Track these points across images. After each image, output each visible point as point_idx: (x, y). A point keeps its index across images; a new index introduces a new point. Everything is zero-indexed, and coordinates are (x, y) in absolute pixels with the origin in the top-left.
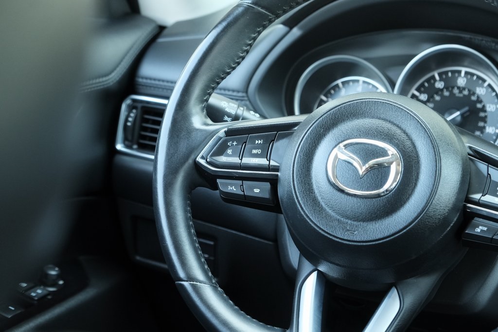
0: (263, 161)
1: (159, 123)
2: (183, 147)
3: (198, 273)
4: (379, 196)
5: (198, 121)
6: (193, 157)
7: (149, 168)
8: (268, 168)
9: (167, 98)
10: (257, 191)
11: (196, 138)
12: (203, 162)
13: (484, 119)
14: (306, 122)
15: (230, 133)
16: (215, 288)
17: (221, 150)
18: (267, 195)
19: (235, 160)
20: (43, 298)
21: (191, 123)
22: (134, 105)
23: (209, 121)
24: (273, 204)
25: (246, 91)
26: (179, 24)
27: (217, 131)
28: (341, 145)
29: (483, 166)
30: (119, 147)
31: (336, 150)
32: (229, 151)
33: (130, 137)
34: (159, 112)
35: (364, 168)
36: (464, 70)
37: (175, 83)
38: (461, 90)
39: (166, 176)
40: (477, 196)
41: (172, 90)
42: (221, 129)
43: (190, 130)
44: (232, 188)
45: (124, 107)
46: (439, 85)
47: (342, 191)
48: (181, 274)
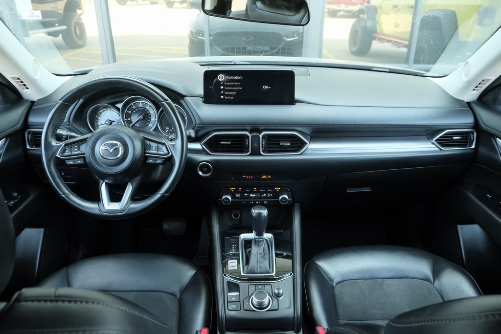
0: (79, 152)
1: (41, 137)
2: (51, 152)
3: (67, 192)
4: (118, 158)
5: (54, 143)
6: (55, 155)
7: (40, 153)
8: (81, 154)
9: (43, 128)
10: (79, 162)
11: (54, 149)
12: (59, 156)
13: (150, 116)
14: (91, 137)
15: (66, 145)
16: (73, 195)
17: (64, 151)
18: (83, 162)
19: (70, 153)
20: (14, 205)
21: (52, 145)
22: (29, 133)
23: (58, 142)
24: (86, 165)
25: (69, 122)
26: (39, 100)
27: (61, 145)
28: (103, 144)
29: (148, 142)
30: (28, 147)
31: (101, 147)
32: (67, 151)
33: (31, 143)
34: (41, 133)
35: (112, 150)
36: (141, 101)
37: (45, 123)
38: (141, 108)
39: (47, 164)
40: (148, 151)
41: (44, 125)
42: (63, 144)
43: (52, 146)
44: (71, 162)
45: (26, 134)
46: (134, 107)
47: (106, 159)
48: (61, 193)
